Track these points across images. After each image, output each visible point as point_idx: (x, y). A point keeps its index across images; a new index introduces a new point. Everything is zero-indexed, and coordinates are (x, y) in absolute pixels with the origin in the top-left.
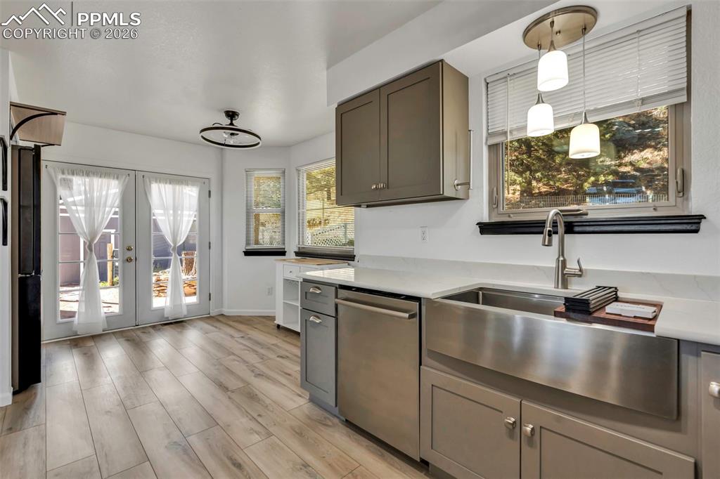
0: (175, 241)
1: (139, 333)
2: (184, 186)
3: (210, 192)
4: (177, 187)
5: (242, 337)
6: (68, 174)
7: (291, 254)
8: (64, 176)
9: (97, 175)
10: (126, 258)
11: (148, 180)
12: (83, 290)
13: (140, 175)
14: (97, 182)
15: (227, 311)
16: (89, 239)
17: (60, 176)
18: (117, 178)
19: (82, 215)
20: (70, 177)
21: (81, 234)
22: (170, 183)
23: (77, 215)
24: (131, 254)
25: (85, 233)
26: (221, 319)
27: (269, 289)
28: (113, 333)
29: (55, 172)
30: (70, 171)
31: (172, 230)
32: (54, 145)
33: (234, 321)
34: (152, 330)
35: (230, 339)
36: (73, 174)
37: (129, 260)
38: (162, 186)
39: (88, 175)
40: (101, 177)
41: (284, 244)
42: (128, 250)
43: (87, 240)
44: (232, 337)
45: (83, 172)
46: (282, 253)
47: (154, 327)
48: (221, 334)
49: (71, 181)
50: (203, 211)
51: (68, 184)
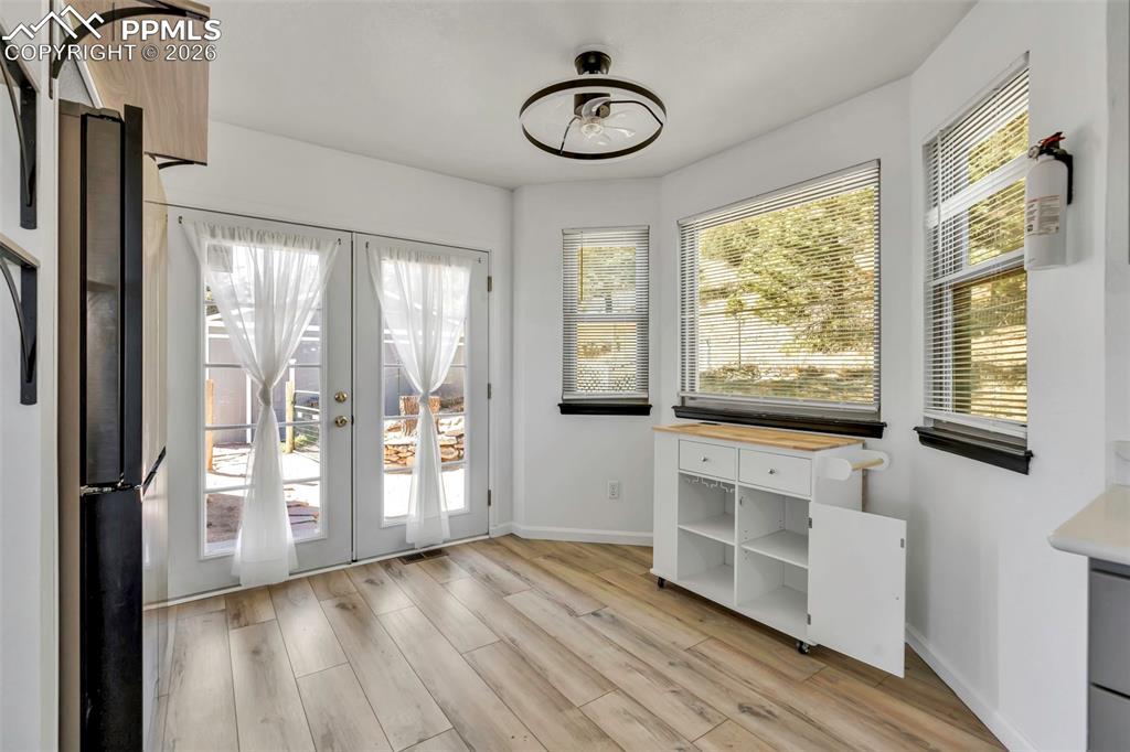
0: (426, 383)
1: (360, 580)
2: (442, 267)
3: (489, 279)
4: (431, 267)
5: (595, 614)
6: (224, 237)
7: (663, 414)
8: (214, 242)
9: (279, 242)
10: (333, 419)
11: (375, 252)
12: (252, 487)
13: (360, 241)
14: (279, 254)
15: (522, 529)
16: (264, 378)
17: (207, 242)
18: (318, 248)
19: (250, 325)
20: (227, 243)
21: (247, 366)
22: (417, 261)
23: (239, 325)
24: (343, 411)
25: (256, 366)
26: (510, 543)
27: (613, 487)
28: (308, 578)
29: (197, 234)
30: (227, 232)
31: (421, 360)
32: (191, 162)
33: (549, 557)
34: (382, 573)
35: (564, 615)
36: (233, 237)
37: (339, 423)
38: (402, 264)
39: (261, 240)
40: (286, 244)
41: (646, 388)
42: (338, 400)
43: (260, 379)
44: (572, 613)
45: (252, 233)
46: (642, 409)
47: (387, 564)
48: (537, 598)
49: (228, 251)
50: (477, 320)
51: (223, 260)
